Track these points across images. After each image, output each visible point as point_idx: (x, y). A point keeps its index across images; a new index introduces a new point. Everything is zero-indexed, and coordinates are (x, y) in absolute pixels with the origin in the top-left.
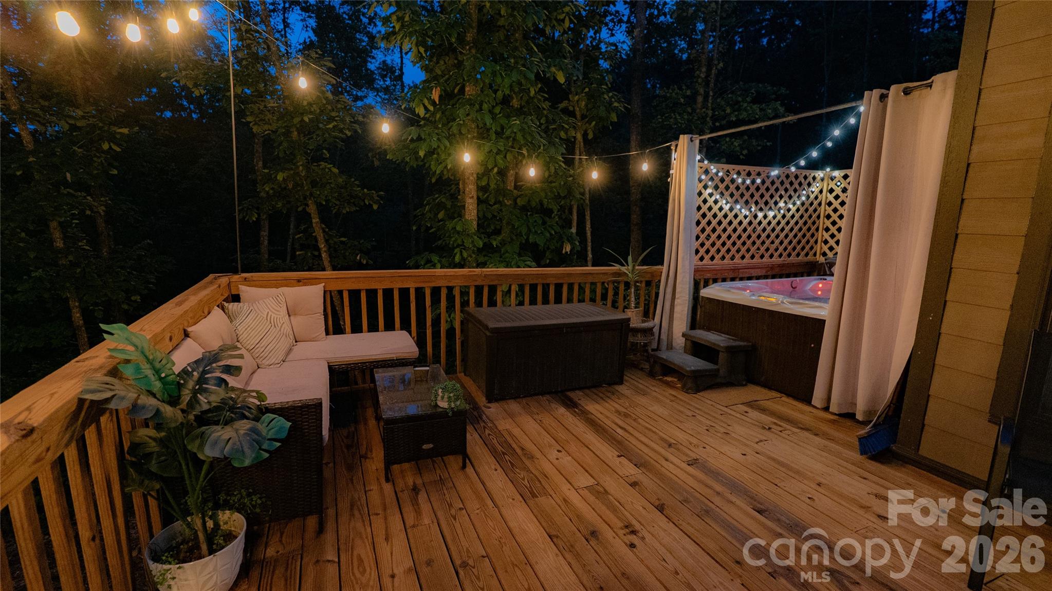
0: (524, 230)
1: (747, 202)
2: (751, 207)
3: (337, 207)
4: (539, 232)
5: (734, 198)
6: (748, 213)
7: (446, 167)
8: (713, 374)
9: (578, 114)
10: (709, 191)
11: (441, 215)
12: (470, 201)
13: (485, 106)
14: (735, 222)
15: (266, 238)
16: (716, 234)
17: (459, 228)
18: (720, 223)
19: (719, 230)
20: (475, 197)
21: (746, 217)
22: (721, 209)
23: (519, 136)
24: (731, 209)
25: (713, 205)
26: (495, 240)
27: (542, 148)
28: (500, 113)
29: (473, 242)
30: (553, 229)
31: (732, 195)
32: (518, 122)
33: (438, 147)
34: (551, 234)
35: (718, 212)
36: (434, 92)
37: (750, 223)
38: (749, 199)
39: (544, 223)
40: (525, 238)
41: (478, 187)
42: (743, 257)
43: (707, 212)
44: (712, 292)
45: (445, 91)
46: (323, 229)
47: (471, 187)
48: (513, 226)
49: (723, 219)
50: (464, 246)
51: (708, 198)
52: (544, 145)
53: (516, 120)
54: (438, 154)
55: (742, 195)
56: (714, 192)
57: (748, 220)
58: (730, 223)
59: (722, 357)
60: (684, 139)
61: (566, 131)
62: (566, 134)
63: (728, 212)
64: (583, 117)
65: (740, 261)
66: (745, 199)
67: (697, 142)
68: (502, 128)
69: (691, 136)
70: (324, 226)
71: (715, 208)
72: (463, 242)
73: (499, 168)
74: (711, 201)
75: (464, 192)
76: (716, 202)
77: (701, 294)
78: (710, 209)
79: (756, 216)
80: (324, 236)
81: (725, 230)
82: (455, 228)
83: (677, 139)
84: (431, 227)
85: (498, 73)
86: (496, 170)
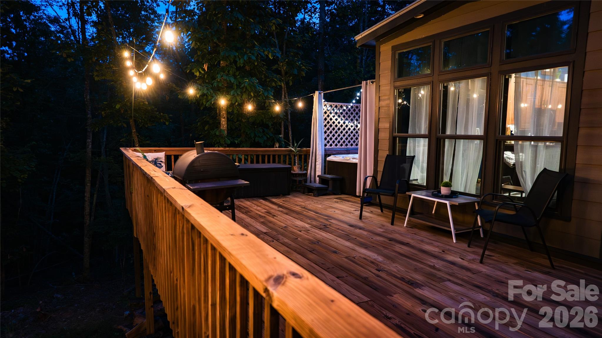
0: (252, 135)
1: (352, 120)
2: (354, 122)
3: (142, 123)
4: (260, 136)
5: (345, 118)
6: (353, 125)
7: (211, 103)
8: (326, 189)
9: (283, 72)
10: (333, 115)
11: (206, 128)
12: (223, 120)
13: (231, 72)
14: (347, 129)
15: (91, 143)
16: (338, 134)
17: (217, 133)
18: (339, 129)
19: (339, 132)
20: (226, 118)
21: (352, 126)
22: (339, 123)
23: (248, 88)
24: (344, 123)
25: (335, 121)
26: (237, 140)
27: (261, 92)
28: (239, 75)
29: (225, 141)
30: (269, 135)
31: (344, 117)
32: (248, 81)
33: (207, 93)
34: (267, 137)
35: (338, 124)
36: (205, 66)
37: (354, 129)
38: (353, 118)
39: (264, 131)
40: (253, 139)
41: (227, 112)
42: (352, 145)
43: (332, 124)
44: (331, 158)
45: (211, 64)
46: (138, 136)
47: (224, 112)
48: (247, 133)
49: (340, 127)
50: (221, 143)
51: (332, 118)
52: (262, 91)
53: (246, 79)
54: (207, 96)
55: (349, 117)
56: (335, 115)
57: (353, 128)
58: (344, 129)
59: (330, 183)
60: (317, 93)
61: (276, 82)
62: (275, 84)
63: (343, 124)
64: (286, 73)
65: (350, 147)
66: (351, 118)
67: (322, 94)
68: (240, 83)
69: (319, 92)
70: (138, 134)
71: (336, 123)
72: (220, 141)
73: (238, 103)
74: (334, 119)
75: (220, 115)
76: (336, 120)
77: (327, 160)
78: (334, 123)
79: (357, 126)
80: (138, 140)
81: (342, 132)
82: (216, 133)
83: (315, 93)
84: (201, 135)
85: (237, 57)
86: (237, 104)
